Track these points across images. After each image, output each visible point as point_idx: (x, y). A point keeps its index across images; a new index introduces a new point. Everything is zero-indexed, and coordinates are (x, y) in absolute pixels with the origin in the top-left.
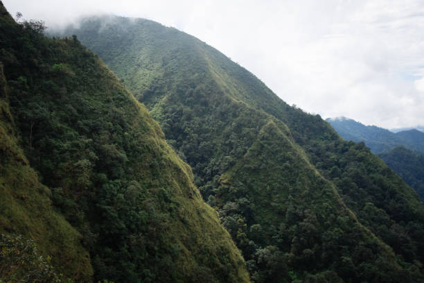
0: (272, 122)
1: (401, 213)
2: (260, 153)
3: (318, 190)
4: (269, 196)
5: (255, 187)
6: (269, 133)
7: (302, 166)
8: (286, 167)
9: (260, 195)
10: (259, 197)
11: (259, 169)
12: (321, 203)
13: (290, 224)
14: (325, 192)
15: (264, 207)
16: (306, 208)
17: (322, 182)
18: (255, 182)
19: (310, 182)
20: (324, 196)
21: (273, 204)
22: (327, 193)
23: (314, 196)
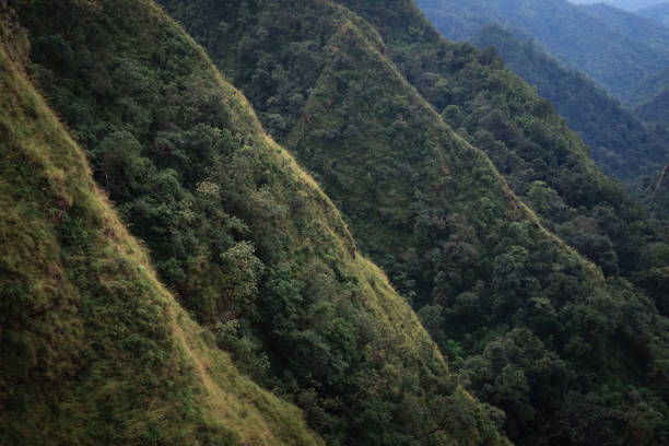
0: (349, 24)
1: (580, 192)
2: (337, 101)
3: (466, 171)
4: (371, 194)
5: (341, 178)
6: (350, 51)
7: (427, 122)
8: (399, 129)
9: (352, 193)
10: (352, 199)
11: (342, 137)
12: (474, 197)
13: (423, 246)
14: (478, 176)
15: (362, 218)
16: (447, 211)
17: (470, 154)
18: (338, 166)
19: (448, 156)
20: (478, 183)
21: (384, 210)
22: (484, 177)
23: (460, 185)
